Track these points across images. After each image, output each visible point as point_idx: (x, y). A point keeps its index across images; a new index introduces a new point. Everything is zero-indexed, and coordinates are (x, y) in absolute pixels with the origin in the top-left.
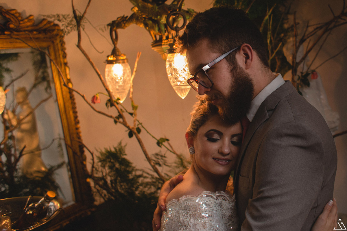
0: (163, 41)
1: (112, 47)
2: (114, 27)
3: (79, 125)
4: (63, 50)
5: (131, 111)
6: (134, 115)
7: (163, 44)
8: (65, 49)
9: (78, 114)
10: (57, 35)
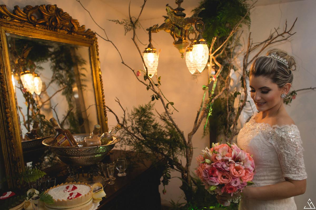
0: (183, 41)
1: (148, 43)
2: (151, 31)
3: (104, 98)
4: (97, 50)
5: (157, 83)
6: (158, 86)
7: (183, 42)
8: (98, 50)
9: (104, 91)
10: (94, 40)
